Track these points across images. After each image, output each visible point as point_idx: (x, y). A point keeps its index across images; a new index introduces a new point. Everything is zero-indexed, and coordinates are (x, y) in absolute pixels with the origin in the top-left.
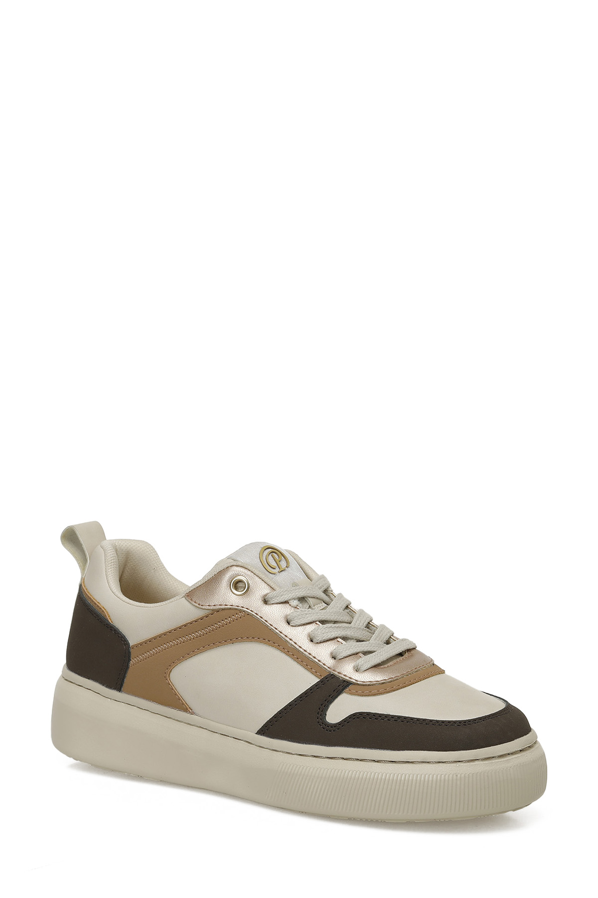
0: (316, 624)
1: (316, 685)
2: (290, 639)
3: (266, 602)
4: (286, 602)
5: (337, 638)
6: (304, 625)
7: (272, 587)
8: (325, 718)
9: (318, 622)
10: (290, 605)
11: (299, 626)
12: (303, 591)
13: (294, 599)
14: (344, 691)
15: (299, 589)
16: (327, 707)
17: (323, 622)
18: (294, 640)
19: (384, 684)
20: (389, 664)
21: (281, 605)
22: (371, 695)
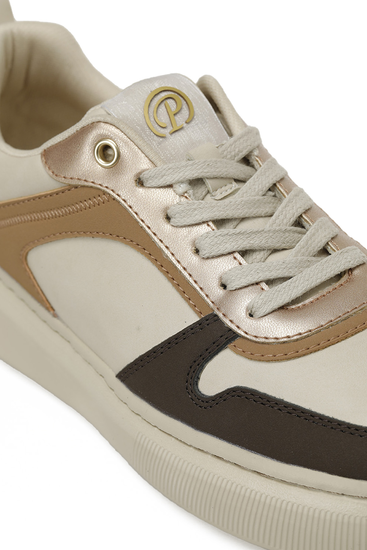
0: (208, 225)
1: (191, 328)
2: (167, 247)
3: (140, 182)
4: (170, 186)
5: (234, 252)
6: (189, 226)
7: (152, 160)
8: (197, 384)
9: (211, 223)
10: (174, 191)
11: (182, 227)
12: (199, 169)
13: (182, 182)
14: (228, 345)
15: (192, 165)
16: (201, 367)
17: (220, 223)
18: (171, 250)
19: (285, 345)
20: (307, 301)
21: (162, 189)
22: (263, 361)
